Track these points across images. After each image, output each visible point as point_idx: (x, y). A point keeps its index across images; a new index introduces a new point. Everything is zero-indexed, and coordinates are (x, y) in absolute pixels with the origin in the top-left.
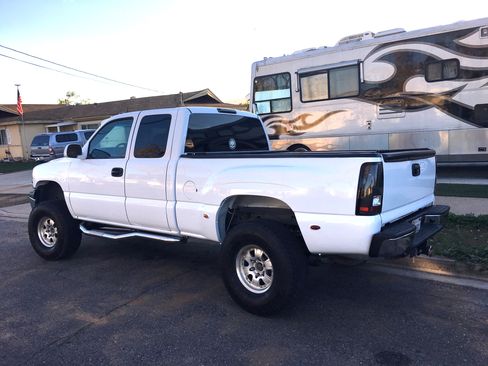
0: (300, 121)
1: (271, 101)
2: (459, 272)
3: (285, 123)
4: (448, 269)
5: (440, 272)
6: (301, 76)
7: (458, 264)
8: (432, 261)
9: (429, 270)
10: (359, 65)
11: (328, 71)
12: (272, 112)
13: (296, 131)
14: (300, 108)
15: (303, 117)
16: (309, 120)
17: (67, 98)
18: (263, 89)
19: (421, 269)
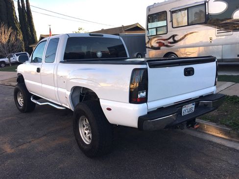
0: (172, 39)
1: (156, 28)
2: (232, 137)
3: (164, 40)
4: (225, 135)
5: (220, 135)
6: (172, 12)
7: (232, 132)
8: (217, 128)
9: (214, 134)
10: (205, 4)
11: (187, 9)
12: (157, 35)
13: (169, 45)
14: (171, 31)
15: (173, 36)
16: (176, 38)
17: (78, 31)
18: (153, 22)
19: (209, 133)
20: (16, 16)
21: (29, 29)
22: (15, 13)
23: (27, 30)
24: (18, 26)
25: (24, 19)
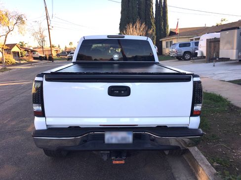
20: (153, 12)
21: (163, 23)
22: (152, 9)
23: (161, 25)
24: (153, 21)
25: (160, 14)
